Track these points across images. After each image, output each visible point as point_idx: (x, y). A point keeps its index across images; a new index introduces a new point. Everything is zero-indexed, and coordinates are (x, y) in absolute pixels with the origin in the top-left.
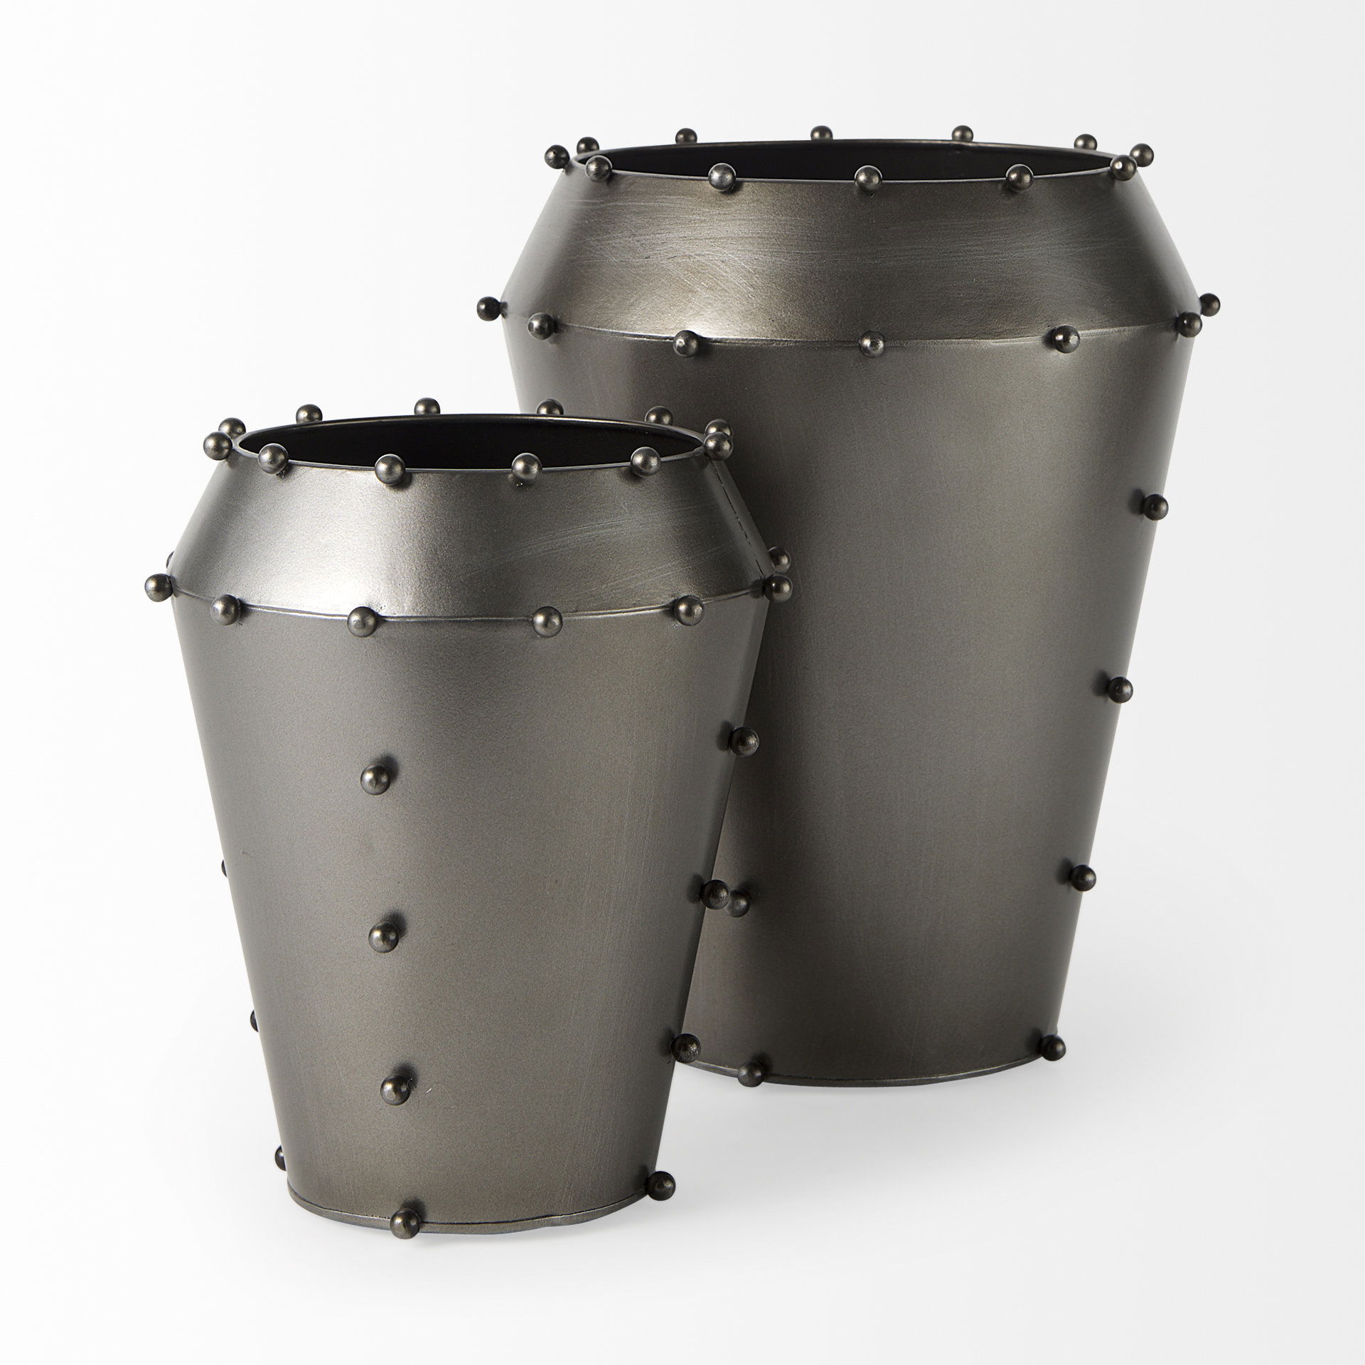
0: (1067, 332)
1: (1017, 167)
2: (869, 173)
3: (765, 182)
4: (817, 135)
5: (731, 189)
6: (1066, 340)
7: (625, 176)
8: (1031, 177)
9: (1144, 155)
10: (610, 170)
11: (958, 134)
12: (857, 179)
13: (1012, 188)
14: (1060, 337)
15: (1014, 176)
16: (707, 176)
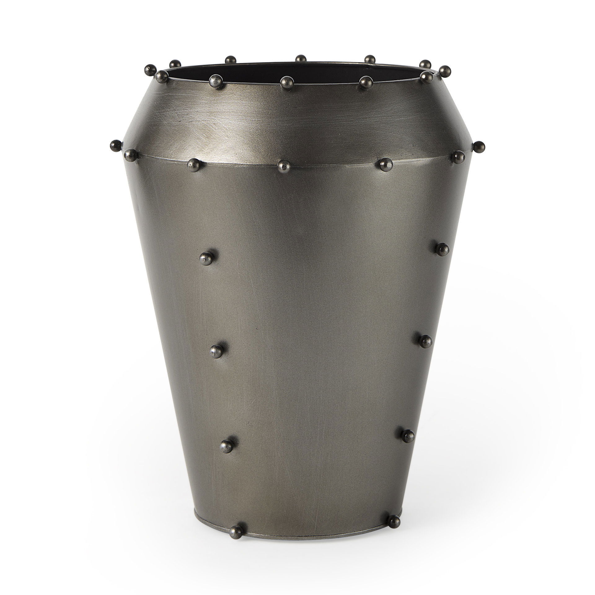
0: (386, 161)
1: (364, 77)
2: (288, 80)
3: (237, 84)
4: (298, 59)
5: (221, 87)
6: (385, 165)
7: (174, 80)
8: (372, 82)
9: (446, 72)
10: (168, 77)
11: (367, 59)
12: (281, 83)
13: (362, 88)
14: (383, 164)
15: (363, 82)
16: (208, 81)
